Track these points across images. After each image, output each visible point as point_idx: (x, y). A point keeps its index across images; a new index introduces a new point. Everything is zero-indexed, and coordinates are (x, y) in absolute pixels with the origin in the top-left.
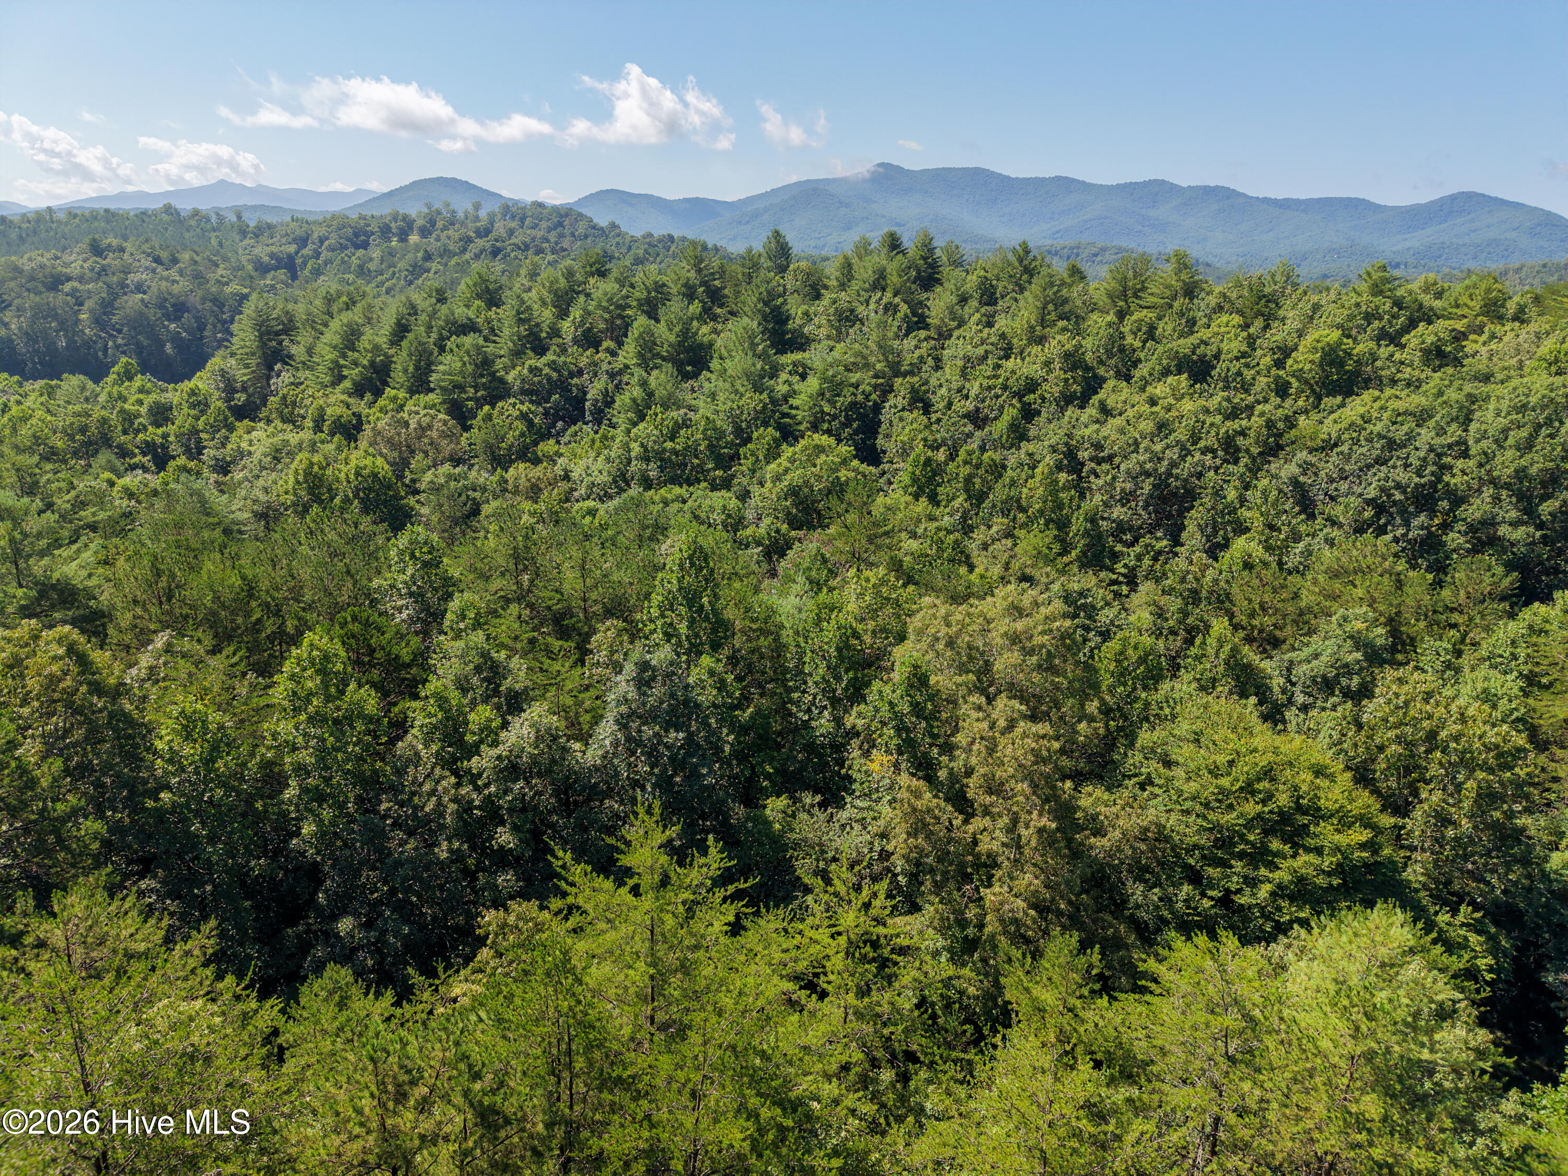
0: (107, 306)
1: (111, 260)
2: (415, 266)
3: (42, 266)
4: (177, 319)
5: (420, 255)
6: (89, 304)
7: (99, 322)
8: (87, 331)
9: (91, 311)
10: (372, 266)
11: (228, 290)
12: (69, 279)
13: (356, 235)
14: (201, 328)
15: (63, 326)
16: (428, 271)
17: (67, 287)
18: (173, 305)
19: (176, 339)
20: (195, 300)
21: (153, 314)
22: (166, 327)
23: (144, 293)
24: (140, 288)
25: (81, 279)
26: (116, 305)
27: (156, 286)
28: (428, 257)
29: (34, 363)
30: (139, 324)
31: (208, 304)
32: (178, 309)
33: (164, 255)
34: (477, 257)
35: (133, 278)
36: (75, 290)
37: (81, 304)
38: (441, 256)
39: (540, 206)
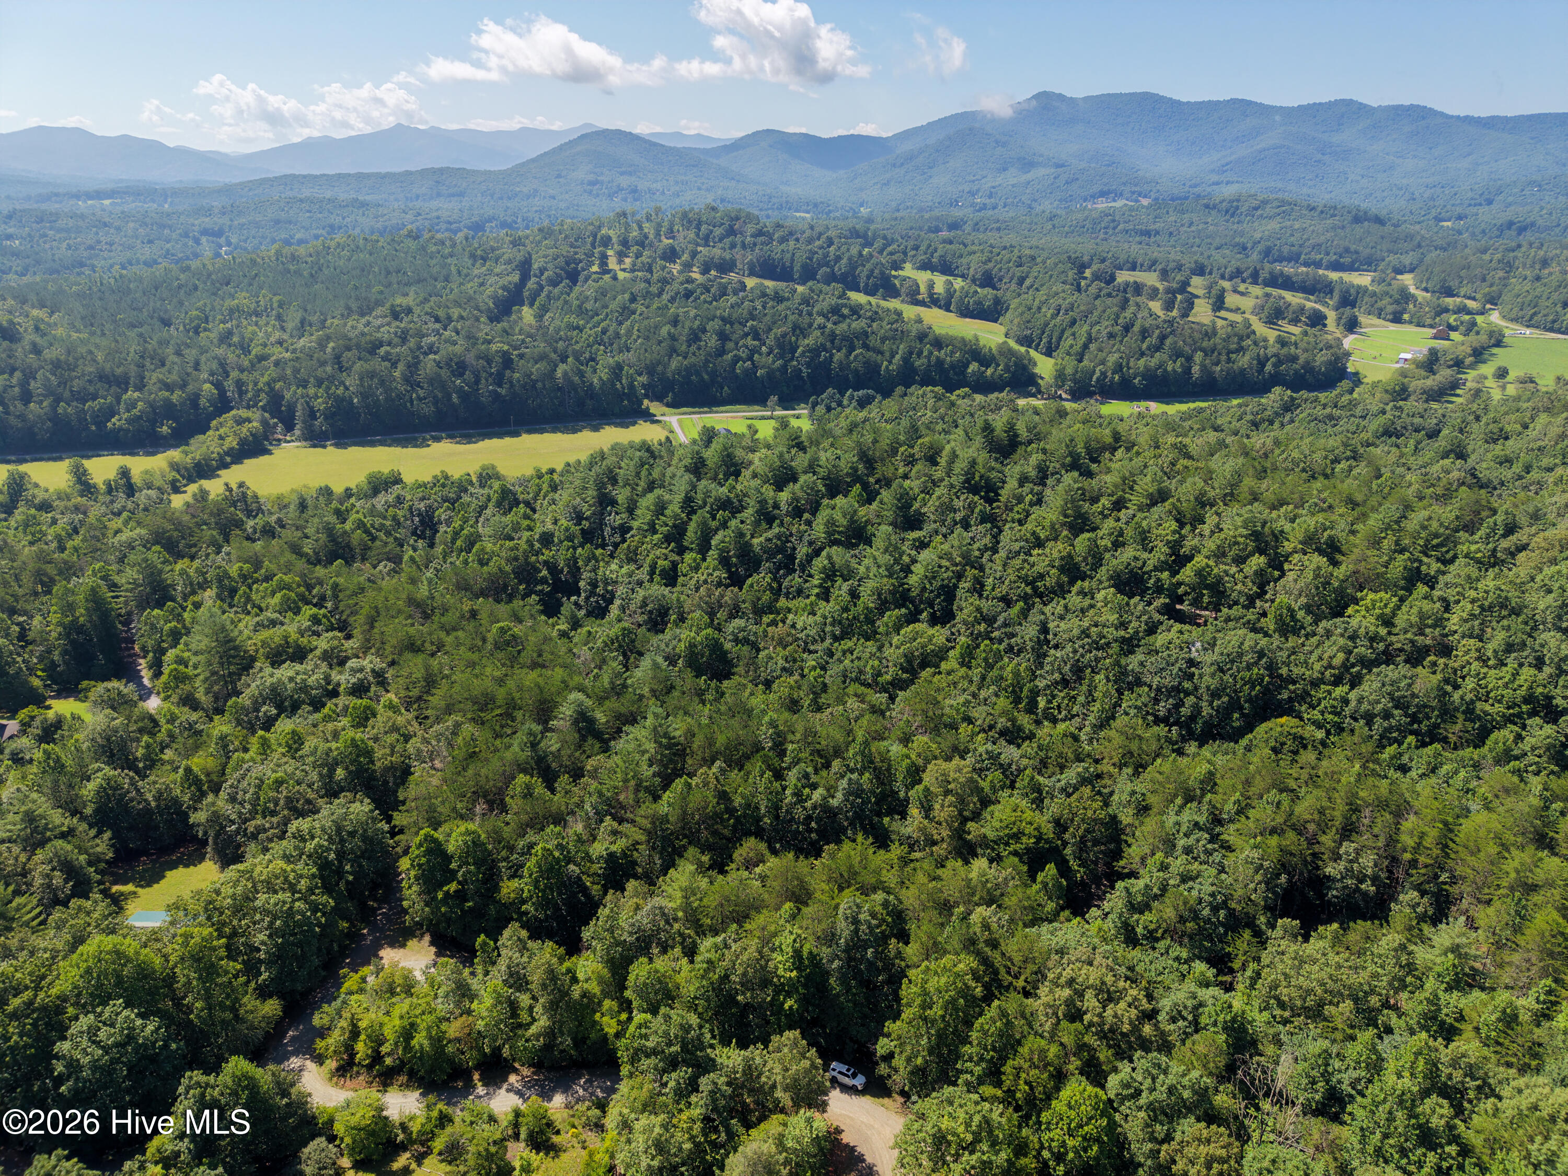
0: (413, 367)
1: (407, 324)
2: (624, 308)
3: (363, 334)
4: (461, 375)
5: (627, 296)
6: (400, 365)
7: (407, 380)
8: (398, 386)
9: (402, 371)
10: (589, 306)
11: (494, 347)
12: (382, 343)
13: (568, 263)
14: (477, 382)
15: (382, 382)
16: (634, 313)
17: (382, 351)
18: (457, 364)
19: (460, 391)
20: (470, 358)
21: (445, 373)
22: (453, 383)
23: (436, 353)
24: (432, 349)
25: (391, 344)
26: (419, 366)
27: (446, 350)
28: (633, 299)
29: (366, 414)
30: (434, 380)
31: (480, 361)
32: (460, 368)
33: (440, 314)
34: (672, 300)
35: (426, 341)
36: (388, 353)
37: (396, 367)
38: (644, 298)
39: (714, 209)
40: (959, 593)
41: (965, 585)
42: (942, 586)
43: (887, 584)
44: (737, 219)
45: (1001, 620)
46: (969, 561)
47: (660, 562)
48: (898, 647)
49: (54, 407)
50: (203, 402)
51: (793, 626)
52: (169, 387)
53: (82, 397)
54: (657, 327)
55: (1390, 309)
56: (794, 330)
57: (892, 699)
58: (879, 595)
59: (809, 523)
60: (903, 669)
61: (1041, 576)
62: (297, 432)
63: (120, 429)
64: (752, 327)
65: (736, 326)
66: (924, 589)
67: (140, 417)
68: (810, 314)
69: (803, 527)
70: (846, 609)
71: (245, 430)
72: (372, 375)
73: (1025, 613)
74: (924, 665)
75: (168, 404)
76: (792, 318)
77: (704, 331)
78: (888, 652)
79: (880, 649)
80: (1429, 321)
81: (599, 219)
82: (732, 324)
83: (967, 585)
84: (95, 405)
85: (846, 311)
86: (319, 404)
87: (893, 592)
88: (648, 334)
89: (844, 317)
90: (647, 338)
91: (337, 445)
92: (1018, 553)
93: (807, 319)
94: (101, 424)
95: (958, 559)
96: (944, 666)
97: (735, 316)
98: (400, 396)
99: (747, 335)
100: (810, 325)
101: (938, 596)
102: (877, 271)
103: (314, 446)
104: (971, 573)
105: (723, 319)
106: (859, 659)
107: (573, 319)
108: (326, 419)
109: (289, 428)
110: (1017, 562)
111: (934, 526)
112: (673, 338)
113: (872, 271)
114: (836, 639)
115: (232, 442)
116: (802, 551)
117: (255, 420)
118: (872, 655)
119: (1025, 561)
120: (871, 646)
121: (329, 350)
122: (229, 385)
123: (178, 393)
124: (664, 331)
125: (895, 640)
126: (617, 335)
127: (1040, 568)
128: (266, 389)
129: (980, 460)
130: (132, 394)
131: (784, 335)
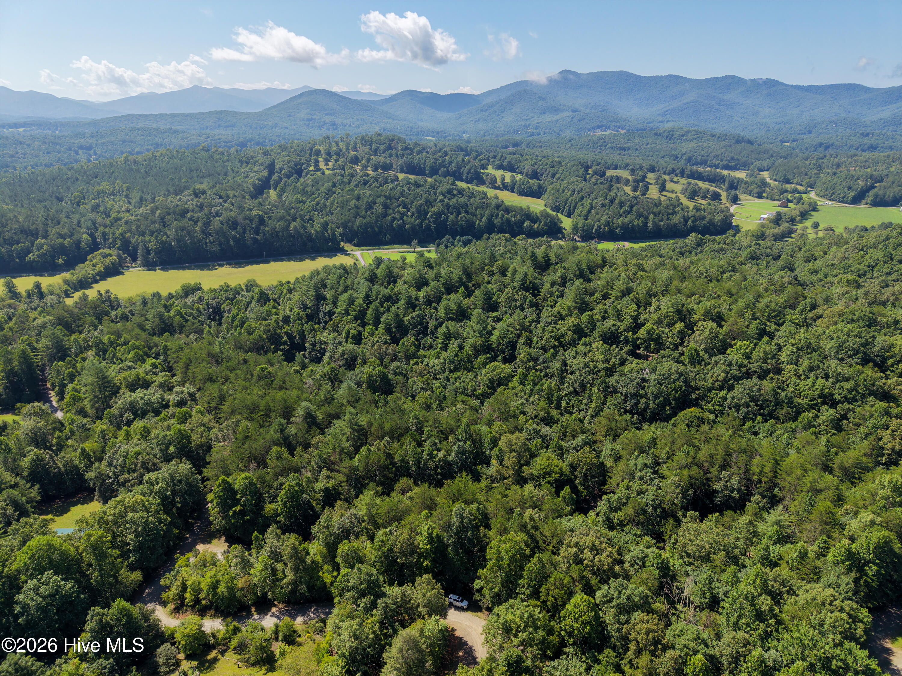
2: (329, 190)
3: (177, 206)
4: (235, 229)
5: (330, 184)
7: (203, 232)
10: (308, 189)
11: (254, 213)
12: (189, 211)
13: (296, 165)
14: (244, 232)
15: (189, 233)
16: (334, 193)
17: (189, 215)
19: (234, 238)
20: (240, 219)
21: (225, 228)
22: (231, 233)
23: (220, 216)
25: (194, 211)
26: (210, 224)
27: (226, 215)
28: (334, 185)
29: (179, 251)
30: (219, 232)
32: (234, 225)
34: (356, 186)
35: (215, 209)
36: (192, 216)
38: (340, 185)
39: (380, 135)
40: (519, 345)
41: (521, 341)
42: (509, 342)
43: (479, 341)
44: (393, 140)
45: (541, 360)
46: (524, 328)
47: (351, 331)
48: (485, 375)
50: (83, 245)
51: (427, 365)
52: (62, 237)
53: (11, 242)
54: (348, 201)
55: (756, 190)
56: (426, 203)
57: (482, 403)
58: (475, 347)
59: (436, 308)
60: (489, 387)
61: (563, 336)
62: (139, 262)
63: (34, 261)
64: (402, 201)
65: (393, 200)
66: (499, 343)
67: (46, 254)
68: (435, 194)
69: (432, 311)
70: (456, 355)
71: (108, 261)
72: (183, 229)
73: (554, 356)
74: (499, 385)
75: (62, 246)
76: (425, 196)
77: (375, 203)
78: (480, 378)
79: (476, 376)
80: (777, 197)
81: (314, 140)
82: (391, 199)
83: (523, 341)
84: (18, 247)
85: (455, 192)
86: (152, 245)
87: (482, 345)
88: (343, 205)
89: (454, 195)
90: (342, 207)
91: (163, 269)
92: (550, 323)
93: (433, 197)
94: (22, 258)
95: (518, 327)
96: (510, 384)
97: (392, 195)
98: (199, 241)
99: (399, 205)
100: (435, 200)
101: (507, 347)
102: (472, 170)
103: (149, 270)
104: (525, 334)
105: (386, 196)
106: (464, 382)
107: (299, 197)
108: (156, 254)
109: (134, 259)
110: (550, 328)
111: (504, 309)
112: (357, 207)
113: (470, 170)
114: (451, 371)
115: (100, 268)
116: (432, 324)
117: (114, 255)
118: (471, 380)
119: (554, 327)
120: (471, 375)
121: (157, 215)
122: (98, 236)
123: (68, 239)
124: (352, 203)
125: (484, 371)
126: (325, 206)
127: (562, 331)
128: (120, 237)
129: (529, 273)
130: (40, 241)
131: (421, 206)
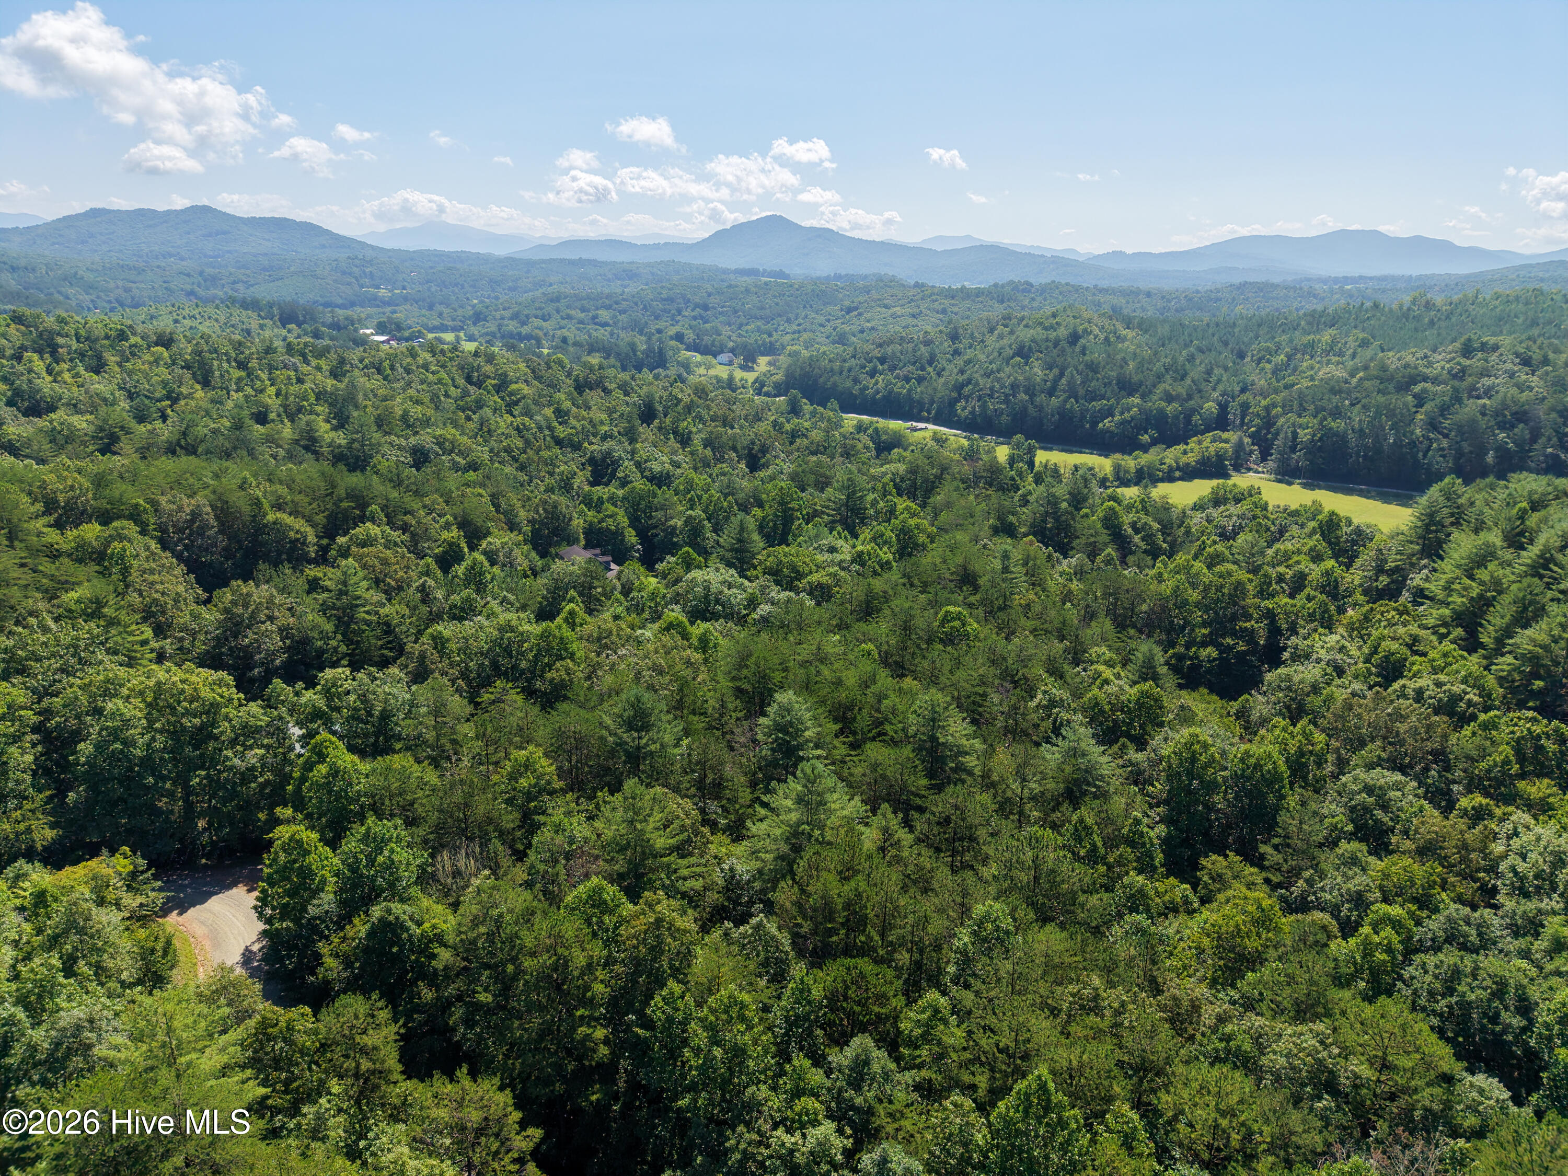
0: (1444, 410)
1: (1476, 362)
3: (1406, 366)
4: (1512, 428)
6: (1428, 407)
7: (1433, 425)
8: (1418, 431)
9: (1426, 414)
12: (1425, 379)
15: (1398, 425)
17: (1417, 389)
18: (1514, 414)
19: (1501, 448)
20: (1541, 409)
21: (1487, 421)
22: (1495, 435)
23: (1490, 398)
24: (1488, 393)
25: (1435, 381)
26: (1452, 410)
29: (1358, 455)
30: (1468, 431)
31: (1554, 415)
32: (1515, 418)
33: (1537, 356)
35: (1486, 382)
36: (1424, 391)
37: (1421, 406)
49: (1065, 401)
50: (1197, 418)
52: (1169, 398)
53: (1093, 396)
62: (1271, 464)
63: (1108, 431)
67: (1129, 422)
71: (1212, 449)
72: (1389, 412)
75: (1161, 414)
84: (1097, 405)
86: (1304, 435)
91: (1305, 486)
94: (1095, 424)
98: (1414, 444)
103: (1280, 481)
108: (1306, 452)
109: (1264, 458)
115: (1191, 459)
117: (1230, 442)
122: (1234, 408)
123: (1175, 405)
128: (1263, 413)
130: (1136, 400)
